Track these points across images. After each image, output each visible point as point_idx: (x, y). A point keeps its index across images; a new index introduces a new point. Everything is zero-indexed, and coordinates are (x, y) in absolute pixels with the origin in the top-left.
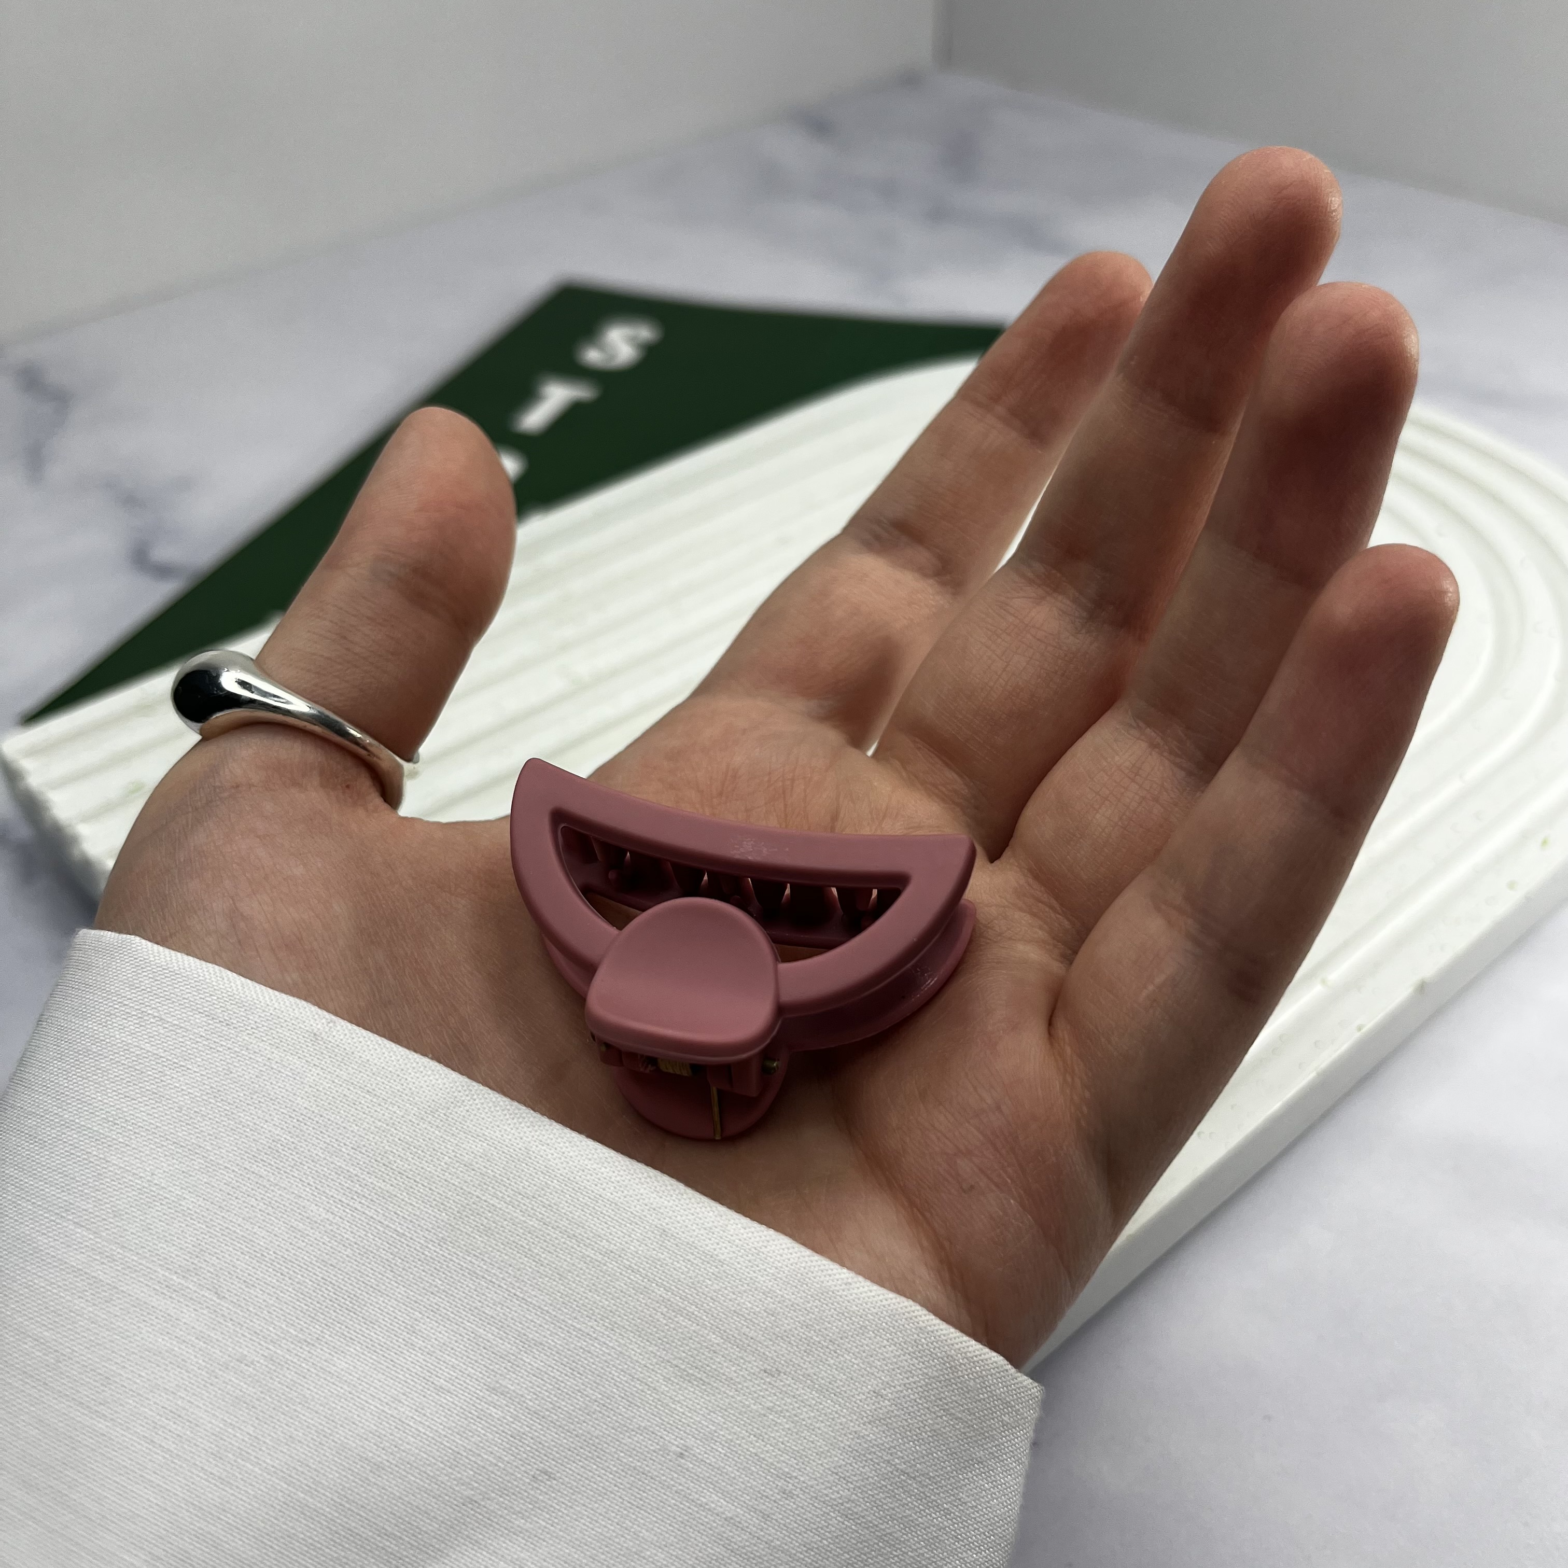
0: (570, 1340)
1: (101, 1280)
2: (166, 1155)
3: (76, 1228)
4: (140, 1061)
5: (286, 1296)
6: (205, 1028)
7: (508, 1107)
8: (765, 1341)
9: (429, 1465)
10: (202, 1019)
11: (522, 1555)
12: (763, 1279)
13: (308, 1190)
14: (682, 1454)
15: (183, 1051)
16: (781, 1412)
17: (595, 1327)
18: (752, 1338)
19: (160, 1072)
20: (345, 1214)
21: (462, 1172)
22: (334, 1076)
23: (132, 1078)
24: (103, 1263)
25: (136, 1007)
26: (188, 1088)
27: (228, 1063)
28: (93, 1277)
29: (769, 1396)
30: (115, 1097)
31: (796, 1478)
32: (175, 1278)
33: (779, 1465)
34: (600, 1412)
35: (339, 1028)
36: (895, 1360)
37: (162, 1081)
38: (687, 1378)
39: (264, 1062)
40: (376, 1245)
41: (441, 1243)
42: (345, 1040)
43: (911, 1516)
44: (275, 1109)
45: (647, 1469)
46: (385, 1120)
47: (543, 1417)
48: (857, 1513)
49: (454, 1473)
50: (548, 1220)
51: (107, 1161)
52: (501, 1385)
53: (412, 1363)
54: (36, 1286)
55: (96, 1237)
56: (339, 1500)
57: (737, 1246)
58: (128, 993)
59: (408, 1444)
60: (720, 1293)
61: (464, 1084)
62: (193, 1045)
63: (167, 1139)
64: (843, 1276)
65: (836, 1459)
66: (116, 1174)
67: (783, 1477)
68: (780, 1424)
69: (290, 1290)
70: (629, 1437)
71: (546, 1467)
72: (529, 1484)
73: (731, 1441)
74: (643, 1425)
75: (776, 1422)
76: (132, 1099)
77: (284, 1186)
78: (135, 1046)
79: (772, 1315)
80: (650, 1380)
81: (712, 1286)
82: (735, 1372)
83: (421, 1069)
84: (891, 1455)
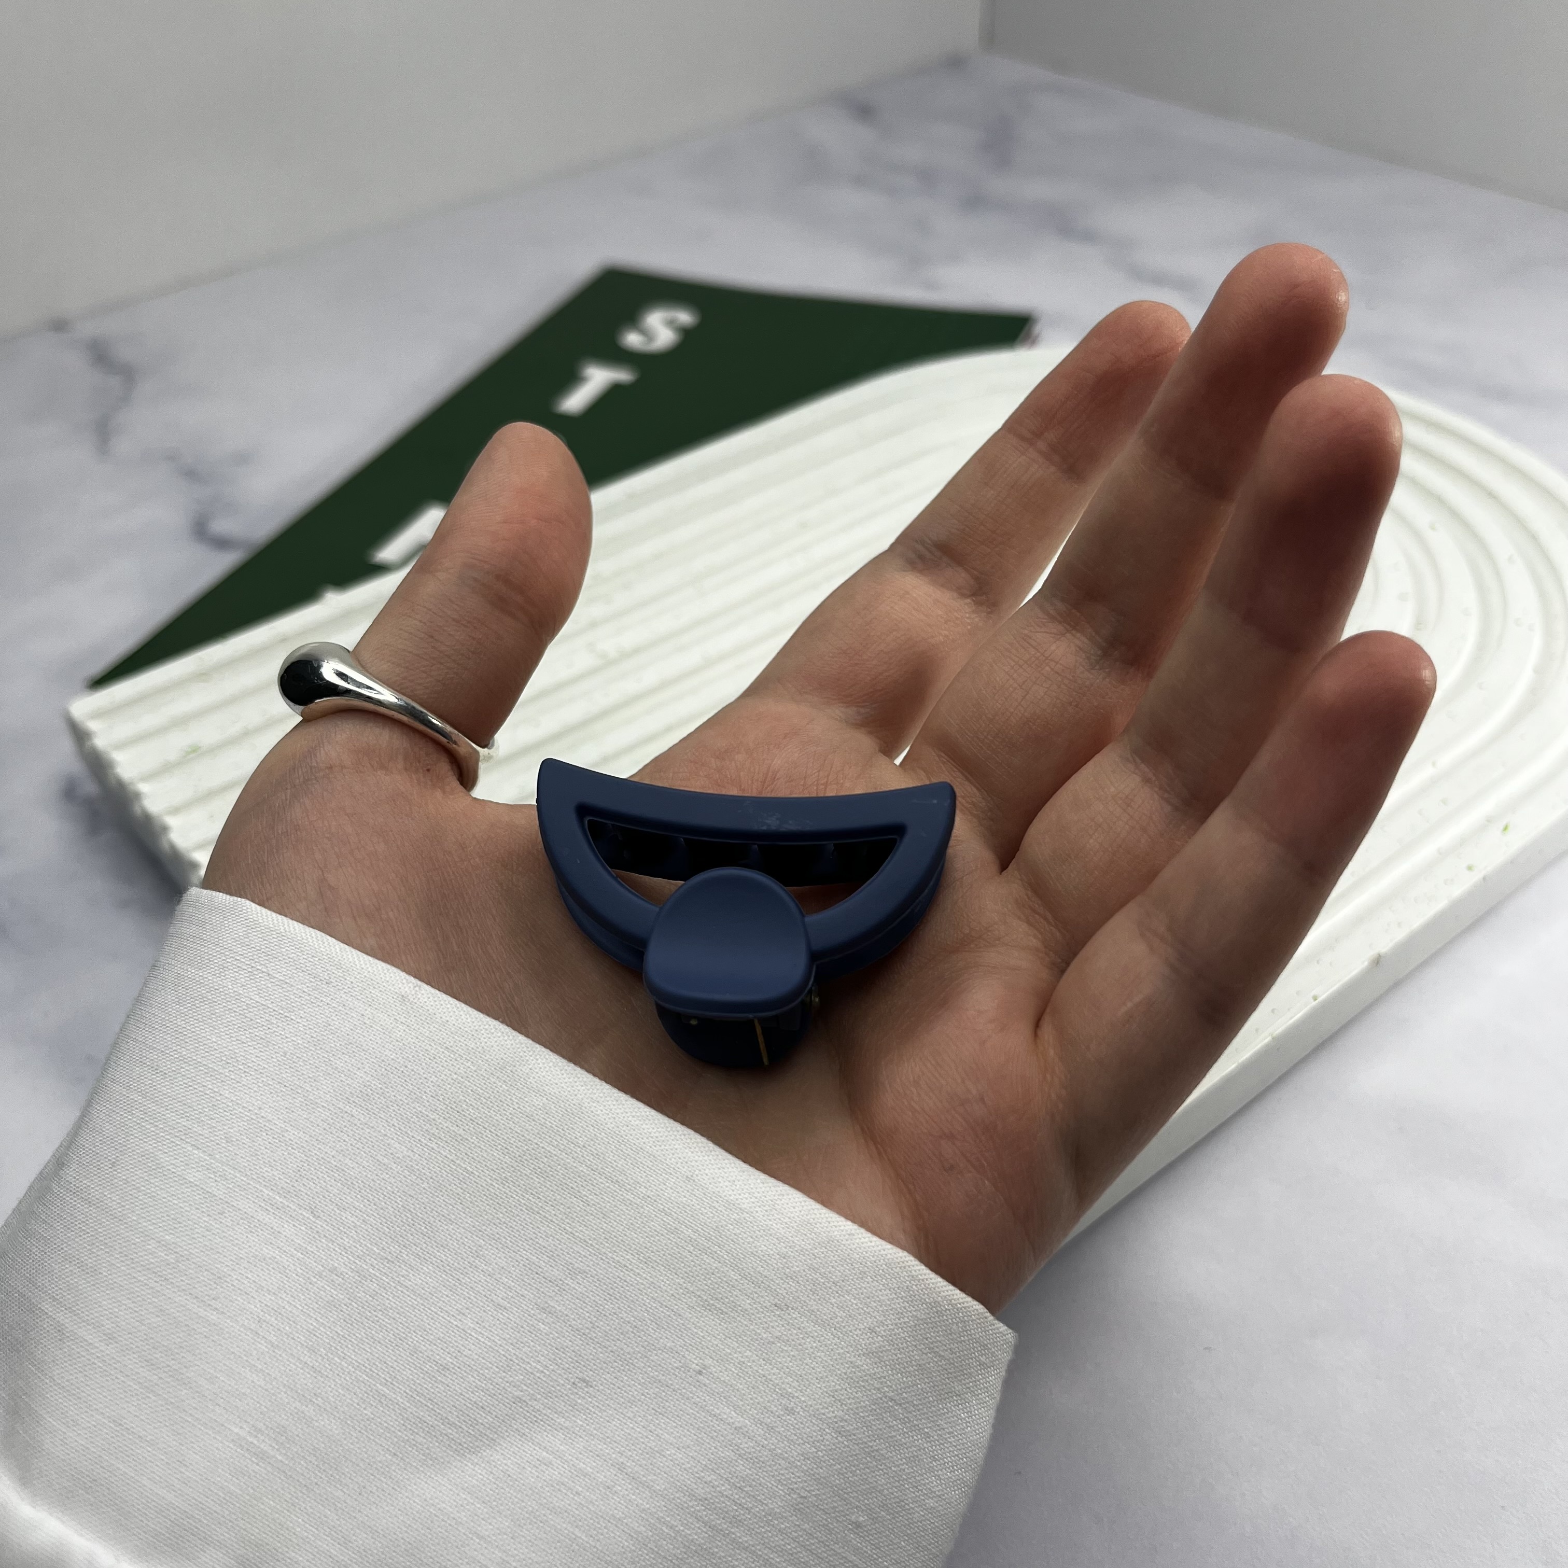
1: (214, 1195)
2: (271, 1093)
3: (193, 1149)
6: (307, 984)
7: (566, 1068)
8: (777, 1280)
9: (487, 1369)
10: (305, 977)
11: (562, 1448)
12: (778, 1227)
14: (701, 1371)
15: (287, 1003)
18: (765, 1277)
19: (267, 1020)
25: (247, 962)
26: (291, 1036)
27: (327, 1017)
29: (778, 1326)
31: (798, 1398)
32: (277, 1198)
33: (783, 1386)
35: (423, 992)
36: (889, 1302)
38: (708, 1307)
39: (358, 1017)
41: (504, 1182)
42: (427, 1002)
43: (895, 1436)
44: (366, 1059)
45: (670, 1382)
46: (460, 1073)
47: (583, 1334)
48: (849, 1431)
49: (508, 1376)
50: (595, 1166)
51: (221, 1095)
52: (550, 1304)
53: (476, 1282)
56: (411, 1393)
57: (756, 1198)
58: (239, 949)
59: (470, 1350)
60: (741, 1237)
61: (528, 1045)
62: (297, 999)
63: (273, 1079)
64: (847, 1228)
65: (833, 1384)
66: (228, 1106)
67: (787, 1396)
68: (787, 1351)
72: (569, 1389)
73: (744, 1363)
74: (668, 1345)
75: (783, 1350)
76: (243, 1043)
77: (372, 1125)
78: (246, 997)
79: (784, 1258)
80: (677, 1307)
81: (734, 1230)
82: (750, 1304)
83: (492, 1031)
84: (882, 1384)
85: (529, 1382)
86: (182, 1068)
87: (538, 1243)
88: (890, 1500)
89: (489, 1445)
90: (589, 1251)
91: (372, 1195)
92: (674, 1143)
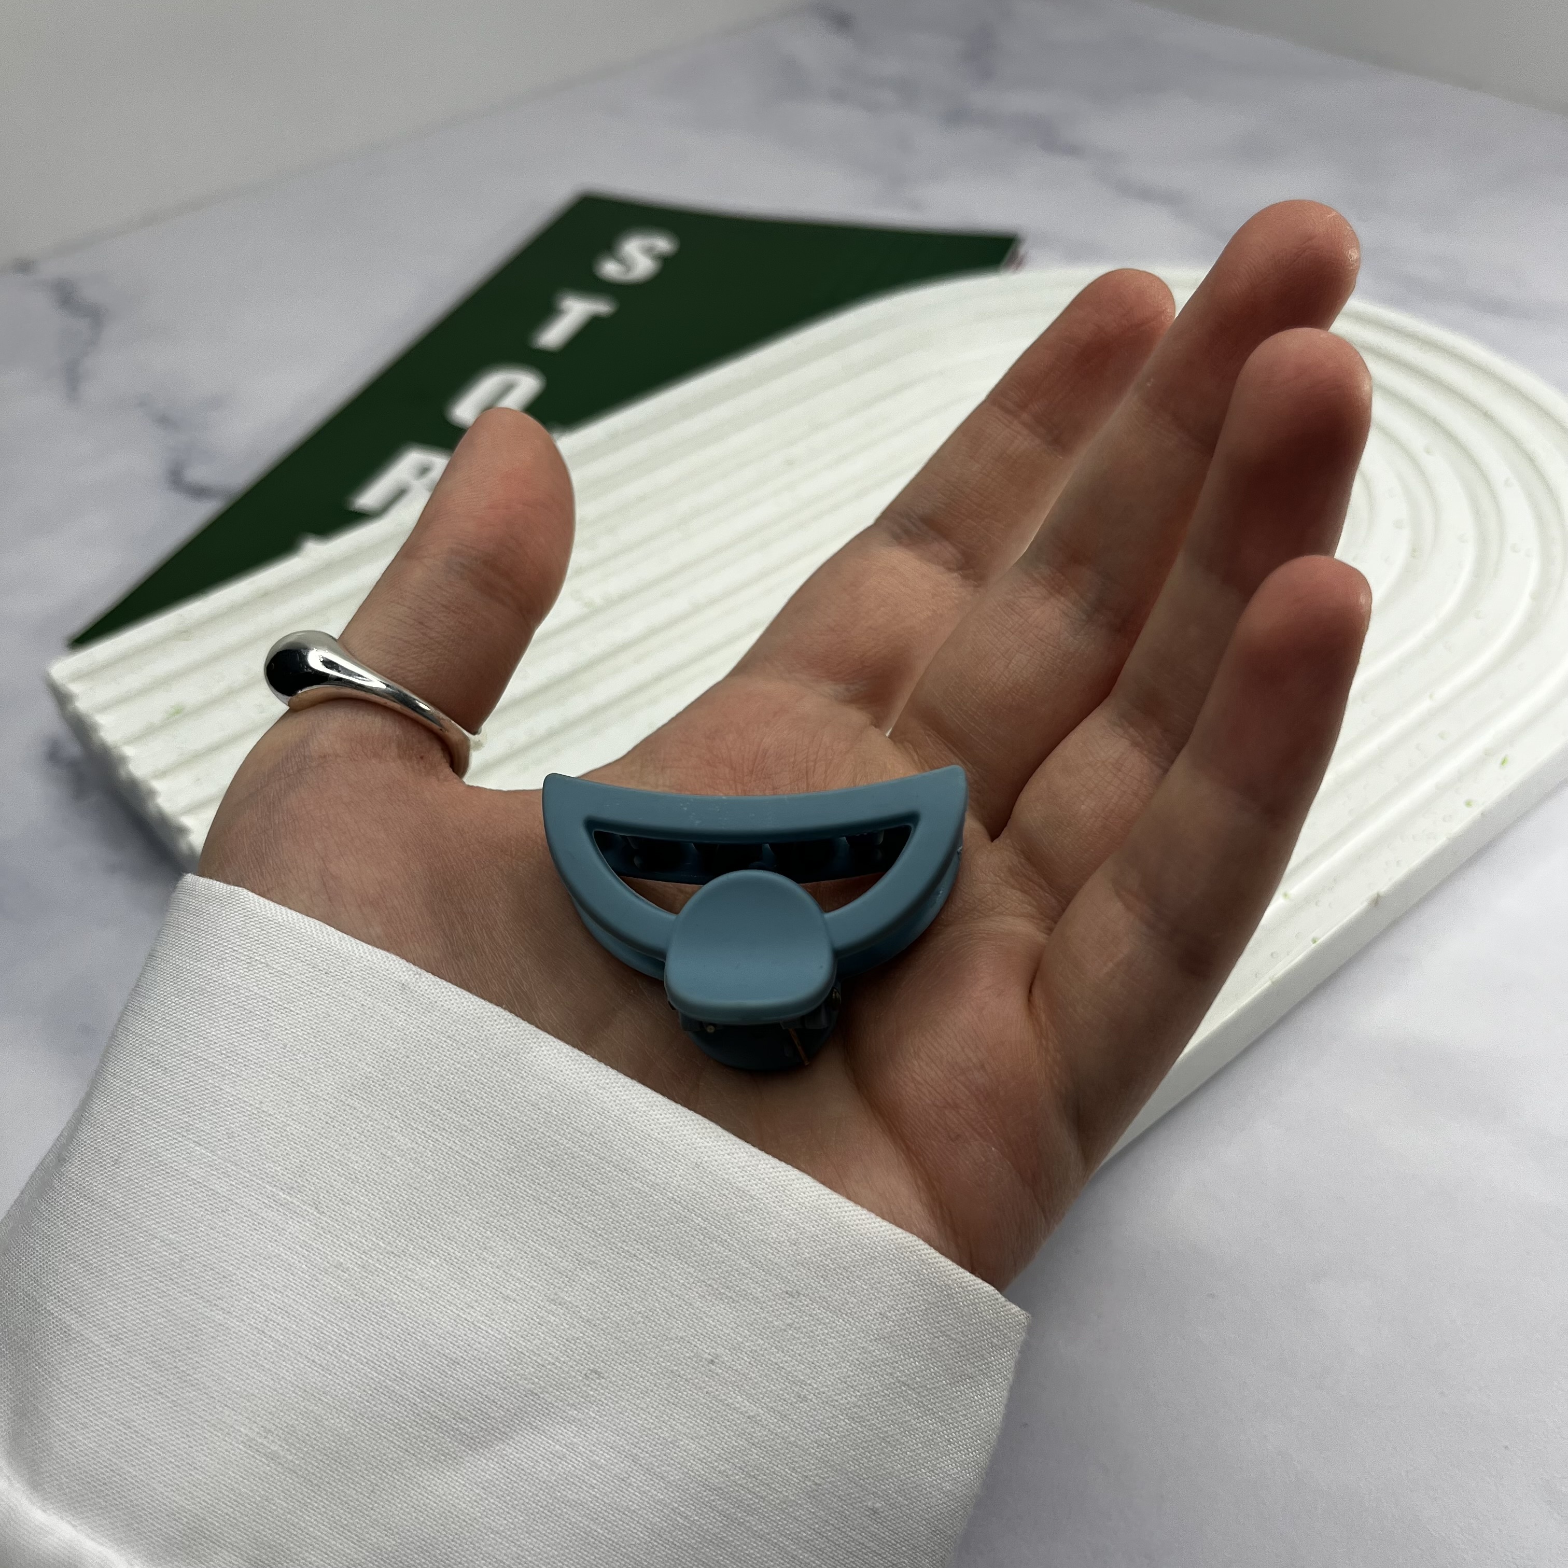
0: (620, 1260)
1: (217, 1193)
2: (272, 1086)
3: (195, 1146)
4: (249, 1001)
7: (571, 1054)
8: (788, 1267)
9: (497, 1362)
11: (575, 1440)
12: (788, 1213)
13: (395, 1121)
14: (712, 1361)
15: (286, 994)
16: (799, 1328)
17: (641, 1249)
18: (776, 1264)
19: (266, 1012)
20: (427, 1144)
21: (529, 1110)
22: (420, 1022)
23: (242, 1016)
24: (219, 1178)
25: (245, 953)
26: (291, 1028)
27: (326, 1007)
28: (211, 1189)
29: (789, 1314)
30: (227, 1033)
31: (810, 1385)
32: (281, 1194)
33: (796, 1373)
34: (644, 1323)
35: (424, 979)
36: (899, 1287)
37: (268, 1020)
38: (719, 1296)
39: (358, 1007)
41: (511, 1173)
42: (430, 990)
43: (910, 1421)
44: (367, 1050)
45: (682, 1372)
46: (464, 1062)
47: (594, 1325)
48: (862, 1417)
51: (221, 1089)
53: (484, 1275)
54: (162, 1195)
55: (213, 1155)
56: (421, 1388)
57: (766, 1184)
58: (238, 940)
59: (479, 1343)
60: (751, 1224)
61: (532, 1032)
62: (296, 990)
63: (273, 1072)
65: (845, 1370)
66: (229, 1100)
67: (799, 1383)
68: (798, 1339)
69: (380, 1208)
70: (668, 1345)
71: (597, 1368)
72: (582, 1381)
73: (756, 1351)
74: (680, 1335)
75: (795, 1337)
76: (243, 1035)
77: (375, 1117)
78: (244, 988)
79: (795, 1245)
80: (687, 1296)
81: (743, 1217)
82: (761, 1292)
83: (495, 1018)
84: (894, 1369)
85: (540, 1374)
86: (182, 1062)
87: (546, 1234)
88: (907, 1485)
89: (501, 1439)
90: (598, 1241)
91: (376, 1189)
92: (682, 1128)
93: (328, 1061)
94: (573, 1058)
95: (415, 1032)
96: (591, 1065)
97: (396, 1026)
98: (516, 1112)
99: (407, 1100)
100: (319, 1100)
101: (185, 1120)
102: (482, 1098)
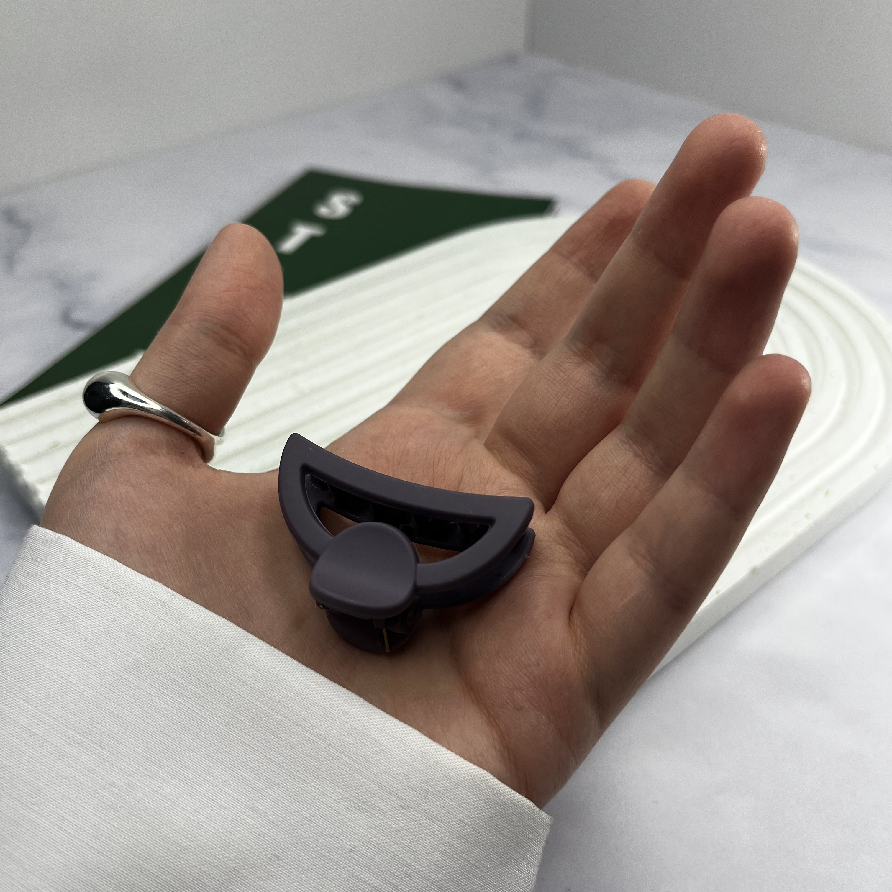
0: (295, 783)
3: (24, 703)
4: (65, 610)
5: (139, 750)
6: (102, 593)
7: (269, 650)
8: (402, 790)
9: (212, 849)
10: (101, 588)
12: (403, 755)
13: (154, 690)
14: (352, 850)
16: (408, 829)
17: (309, 776)
18: (395, 788)
19: (75, 617)
20: (174, 705)
21: (240, 685)
22: (173, 627)
23: (60, 619)
24: (38, 725)
26: (91, 628)
27: (114, 615)
28: (32, 732)
29: (402, 820)
30: (50, 629)
31: (414, 866)
33: (405, 859)
34: (308, 824)
35: (177, 599)
36: (473, 803)
37: (77, 622)
38: (358, 808)
39: (135, 616)
40: (190, 724)
41: (227, 725)
42: (180, 606)
44: (139, 643)
45: (332, 857)
46: (200, 653)
47: (277, 825)
48: (446, 887)
49: (226, 854)
50: (286, 715)
52: (255, 806)
53: (207, 791)
55: (35, 709)
59: (202, 836)
60: (379, 762)
61: (245, 635)
62: (95, 603)
63: (78, 656)
64: (448, 755)
65: (437, 856)
67: (407, 865)
68: (407, 836)
69: (142, 746)
70: (323, 839)
71: (277, 853)
72: (267, 862)
73: (380, 844)
74: (331, 832)
75: (405, 835)
76: (59, 631)
77: (141, 687)
78: (62, 601)
79: (407, 776)
80: (337, 808)
81: (375, 757)
82: (384, 806)
83: (221, 625)
84: (468, 855)
85: (240, 857)
87: (248, 765)
90: (281, 770)
91: (140, 734)
92: (338, 699)
93: (113, 650)
94: (270, 652)
95: (170, 633)
96: (281, 657)
97: (158, 628)
98: (232, 686)
99: (162, 677)
100: (106, 675)
101: (19, 685)
102: (210, 677)
